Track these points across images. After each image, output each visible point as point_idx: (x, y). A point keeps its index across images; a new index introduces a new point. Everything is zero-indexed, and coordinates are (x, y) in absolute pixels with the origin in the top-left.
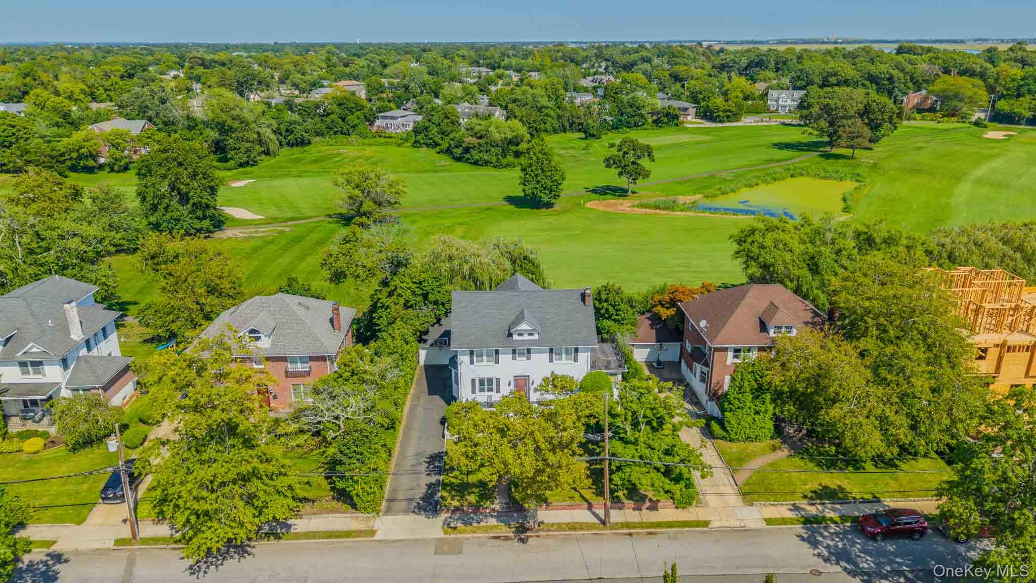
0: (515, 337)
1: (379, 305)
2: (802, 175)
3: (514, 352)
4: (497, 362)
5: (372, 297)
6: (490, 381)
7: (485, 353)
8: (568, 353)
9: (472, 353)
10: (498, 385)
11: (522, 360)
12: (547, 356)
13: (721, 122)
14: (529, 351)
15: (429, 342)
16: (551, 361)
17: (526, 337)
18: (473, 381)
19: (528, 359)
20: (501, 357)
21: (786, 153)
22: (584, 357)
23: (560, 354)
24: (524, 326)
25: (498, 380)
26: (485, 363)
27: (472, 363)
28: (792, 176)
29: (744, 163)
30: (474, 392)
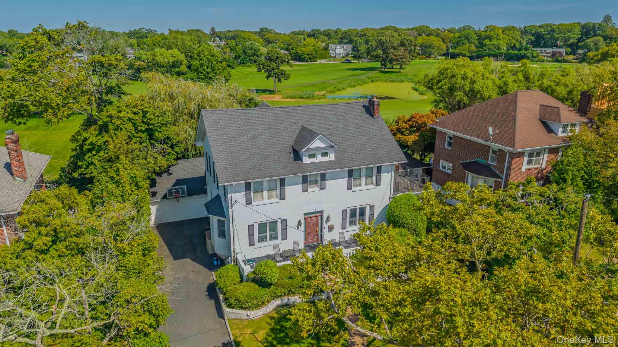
0: (306, 160)
1: (86, 147)
2: (377, 81)
3: (305, 180)
4: (282, 197)
5: (74, 139)
6: (274, 223)
7: (265, 185)
8: (369, 175)
9: (248, 187)
10: (284, 229)
11: (314, 189)
12: (344, 181)
13: (306, 61)
14: (323, 177)
15: (160, 194)
16: (349, 188)
17: (320, 159)
18: (251, 227)
19: (323, 188)
20: (289, 190)
21: (357, 72)
22: (387, 178)
23: (360, 177)
24: (317, 143)
25: (284, 221)
26: (267, 201)
27: (248, 202)
28: (372, 81)
29: (338, 77)
30: (251, 244)
